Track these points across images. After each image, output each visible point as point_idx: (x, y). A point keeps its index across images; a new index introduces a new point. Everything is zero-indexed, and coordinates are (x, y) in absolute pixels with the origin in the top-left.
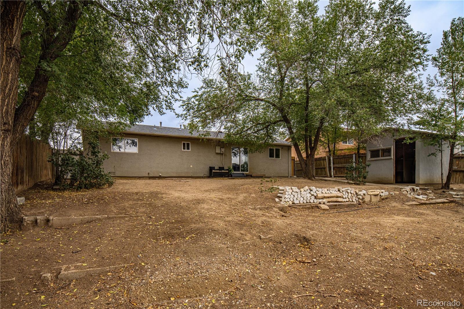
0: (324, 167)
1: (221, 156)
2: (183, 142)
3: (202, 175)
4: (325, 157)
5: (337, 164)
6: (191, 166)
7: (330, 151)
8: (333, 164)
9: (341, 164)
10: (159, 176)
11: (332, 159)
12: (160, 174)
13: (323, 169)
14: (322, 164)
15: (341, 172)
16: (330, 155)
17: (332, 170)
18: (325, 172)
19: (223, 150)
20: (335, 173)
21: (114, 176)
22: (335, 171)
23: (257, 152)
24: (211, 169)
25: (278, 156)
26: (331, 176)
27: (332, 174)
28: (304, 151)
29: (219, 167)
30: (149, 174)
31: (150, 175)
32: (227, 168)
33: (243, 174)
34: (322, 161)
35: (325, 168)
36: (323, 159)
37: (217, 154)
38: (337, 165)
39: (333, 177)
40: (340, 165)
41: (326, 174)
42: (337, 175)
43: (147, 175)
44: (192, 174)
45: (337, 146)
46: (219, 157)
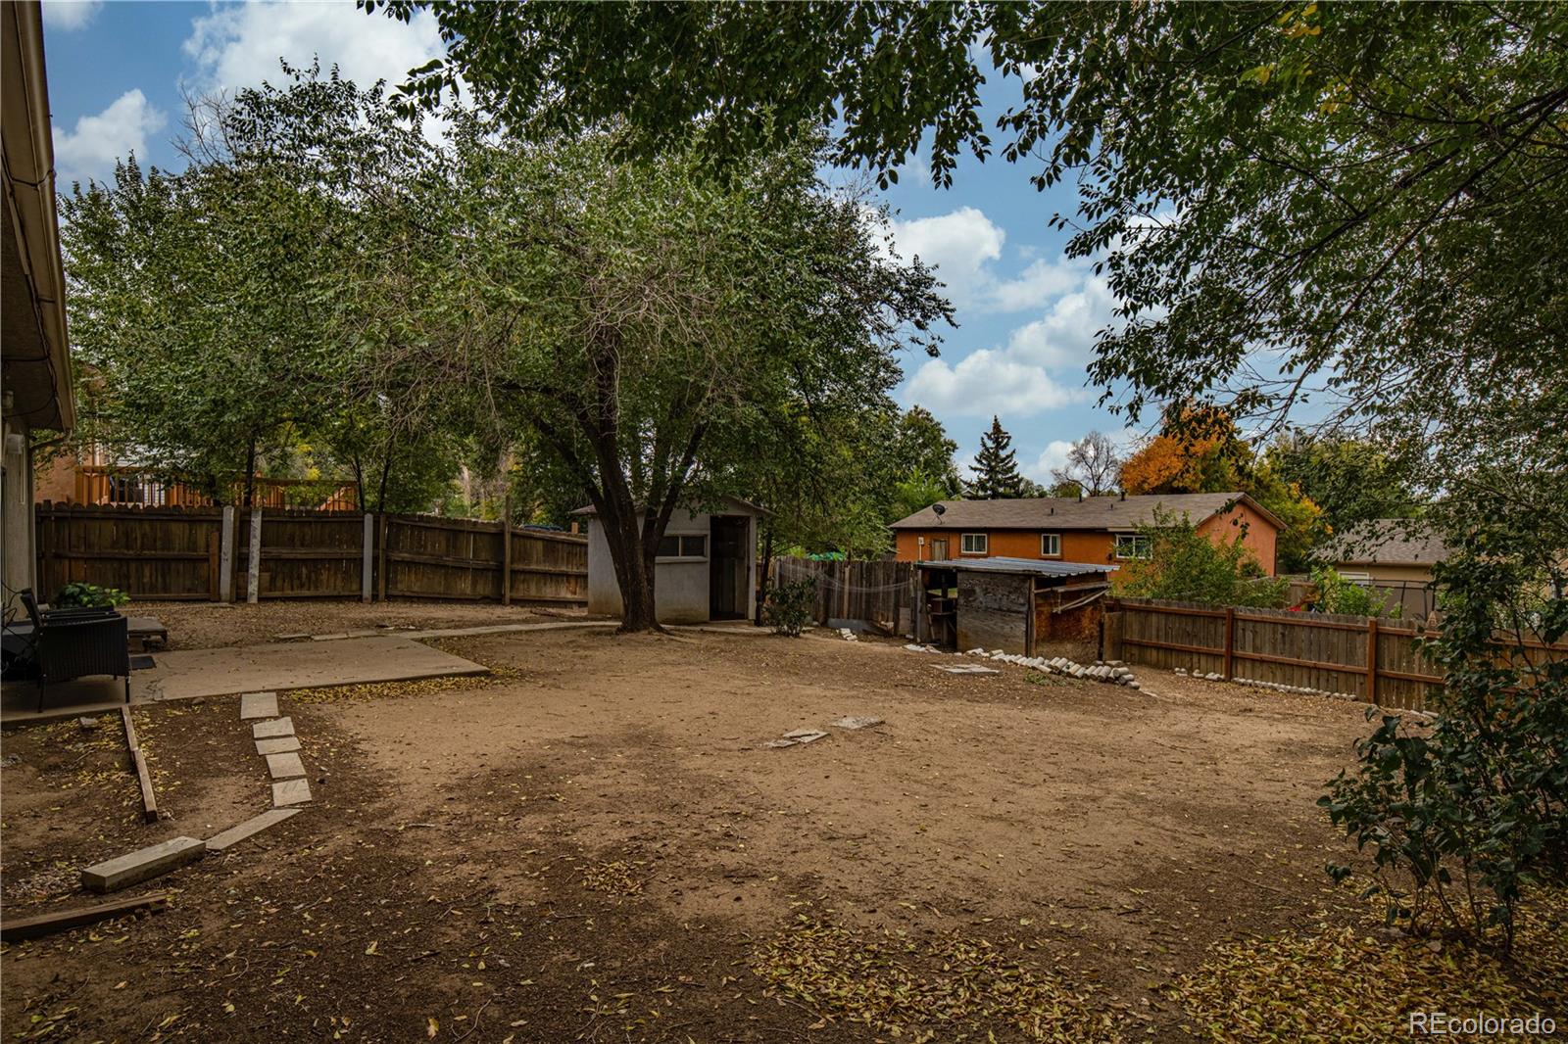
0: (189, 554)
5: (282, 544)
8: (264, 544)
9: (303, 545)
14: (176, 541)
15: (300, 577)
17: (254, 570)
20: (266, 583)
22: (266, 575)
26: (242, 597)
27: (253, 587)
35: (203, 560)
38: (283, 552)
39: (253, 599)
40: (297, 552)
42: (278, 594)
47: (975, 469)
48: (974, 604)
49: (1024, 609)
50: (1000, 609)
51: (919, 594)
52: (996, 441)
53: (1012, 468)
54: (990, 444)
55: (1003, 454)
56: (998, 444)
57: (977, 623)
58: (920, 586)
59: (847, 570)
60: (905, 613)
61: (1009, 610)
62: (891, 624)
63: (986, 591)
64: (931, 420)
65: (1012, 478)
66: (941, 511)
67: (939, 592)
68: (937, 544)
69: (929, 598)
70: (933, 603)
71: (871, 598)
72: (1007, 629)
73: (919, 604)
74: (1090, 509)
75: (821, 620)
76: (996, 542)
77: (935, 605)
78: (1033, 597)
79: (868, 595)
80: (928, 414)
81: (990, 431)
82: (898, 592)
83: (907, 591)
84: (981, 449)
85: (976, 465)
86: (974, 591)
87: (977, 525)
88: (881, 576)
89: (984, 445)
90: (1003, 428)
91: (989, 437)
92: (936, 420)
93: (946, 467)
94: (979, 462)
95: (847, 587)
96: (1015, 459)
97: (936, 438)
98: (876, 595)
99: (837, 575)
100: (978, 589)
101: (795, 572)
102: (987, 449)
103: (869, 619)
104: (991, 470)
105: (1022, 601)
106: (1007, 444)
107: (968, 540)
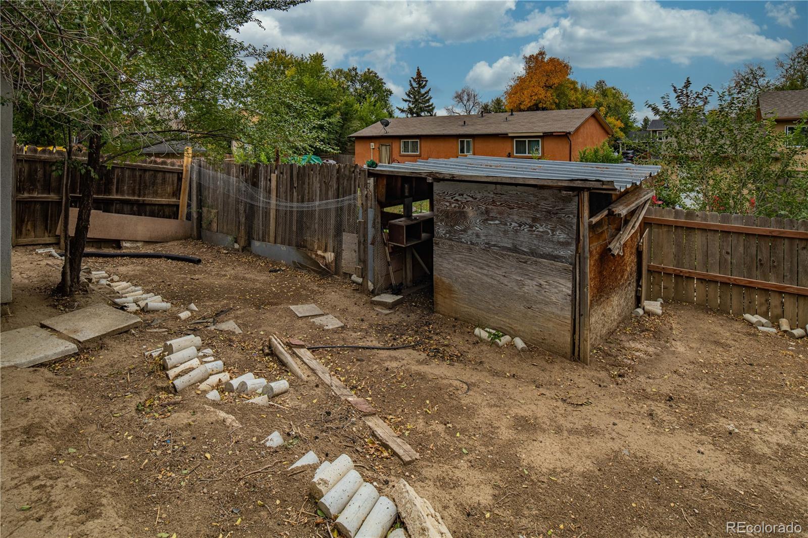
47: (406, 101)
48: (465, 237)
49: (568, 252)
50: (515, 249)
51: (371, 213)
52: (419, 83)
53: (428, 100)
54: (415, 85)
55: (423, 91)
56: (420, 85)
57: (470, 270)
58: (372, 202)
59: (274, 177)
60: (349, 240)
61: (533, 253)
62: (330, 256)
63: (487, 216)
64: (378, 77)
65: (428, 106)
66: (386, 124)
67: (399, 209)
68: (384, 148)
69: (386, 219)
70: (393, 228)
71: (303, 220)
72: (530, 286)
73: (371, 232)
74: (491, 121)
75: (243, 243)
76: (426, 146)
77: (394, 229)
78: (585, 231)
79: (301, 213)
80: (376, 74)
81: (415, 76)
82: (339, 211)
83: (352, 209)
84: (409, 88)
85: (406, 98)
86: (463, 215)
87: (412, 133)
88: (317, 185)
89: (411, 85)
90: (423, 75)
91: (414, 80)
92: (380, 77)
93: (386, 104)
94: (409, 96)
95: (273, 201)
96: (430, 94)
97: (380, 87)
98: (311, 214)
99: (262, 183)
100: (470, 212)
101: (215, 179)
102: (413, 88)
103: (301, 246)
104: (416, 102)
105: (562, 236)
106: (425, 85)
107: (406, 144)
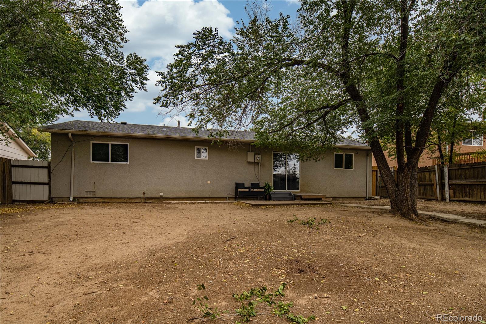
0: (430, 183)
1: (256, 167)
2: (196, 147)
3: (225, 196)
4: (433, 167)
5: (456, 178)
6: (209, 182)
7: (442, 157)
8: (450, 178)
9: (465, 178)
10: (160, 197)
11: (446, 169)
12: (161, 194)
13: (428, 187)
14: (427, 179)
15: (465, 192)
16: (443, 163)
17: (447, 189)
18: (433, 191)
19: (258, 157)
20: (452, 194)
21: (94, 196)
22: (452, 191)
23: (311, 159)
24: (238, 185)
25: (349, 165)
26: (443, 199)
27: (447, 196)
28: (393, 157)
29: (251, 184)
30: (144, 193)
31: (146, 196)
32: (264, 185)
33: (290, 193)
34: (427, 174)
35: (432, 185)
36: (430, 170)
37: (250, 163)
38: (458, 182)
39: (448, 200)
40: (464, 182)
41: (434, 193)
42: (456, 199)
43: (142, 196)
44: (209, 194)
45: (456, 148)
46: (252, 168)
